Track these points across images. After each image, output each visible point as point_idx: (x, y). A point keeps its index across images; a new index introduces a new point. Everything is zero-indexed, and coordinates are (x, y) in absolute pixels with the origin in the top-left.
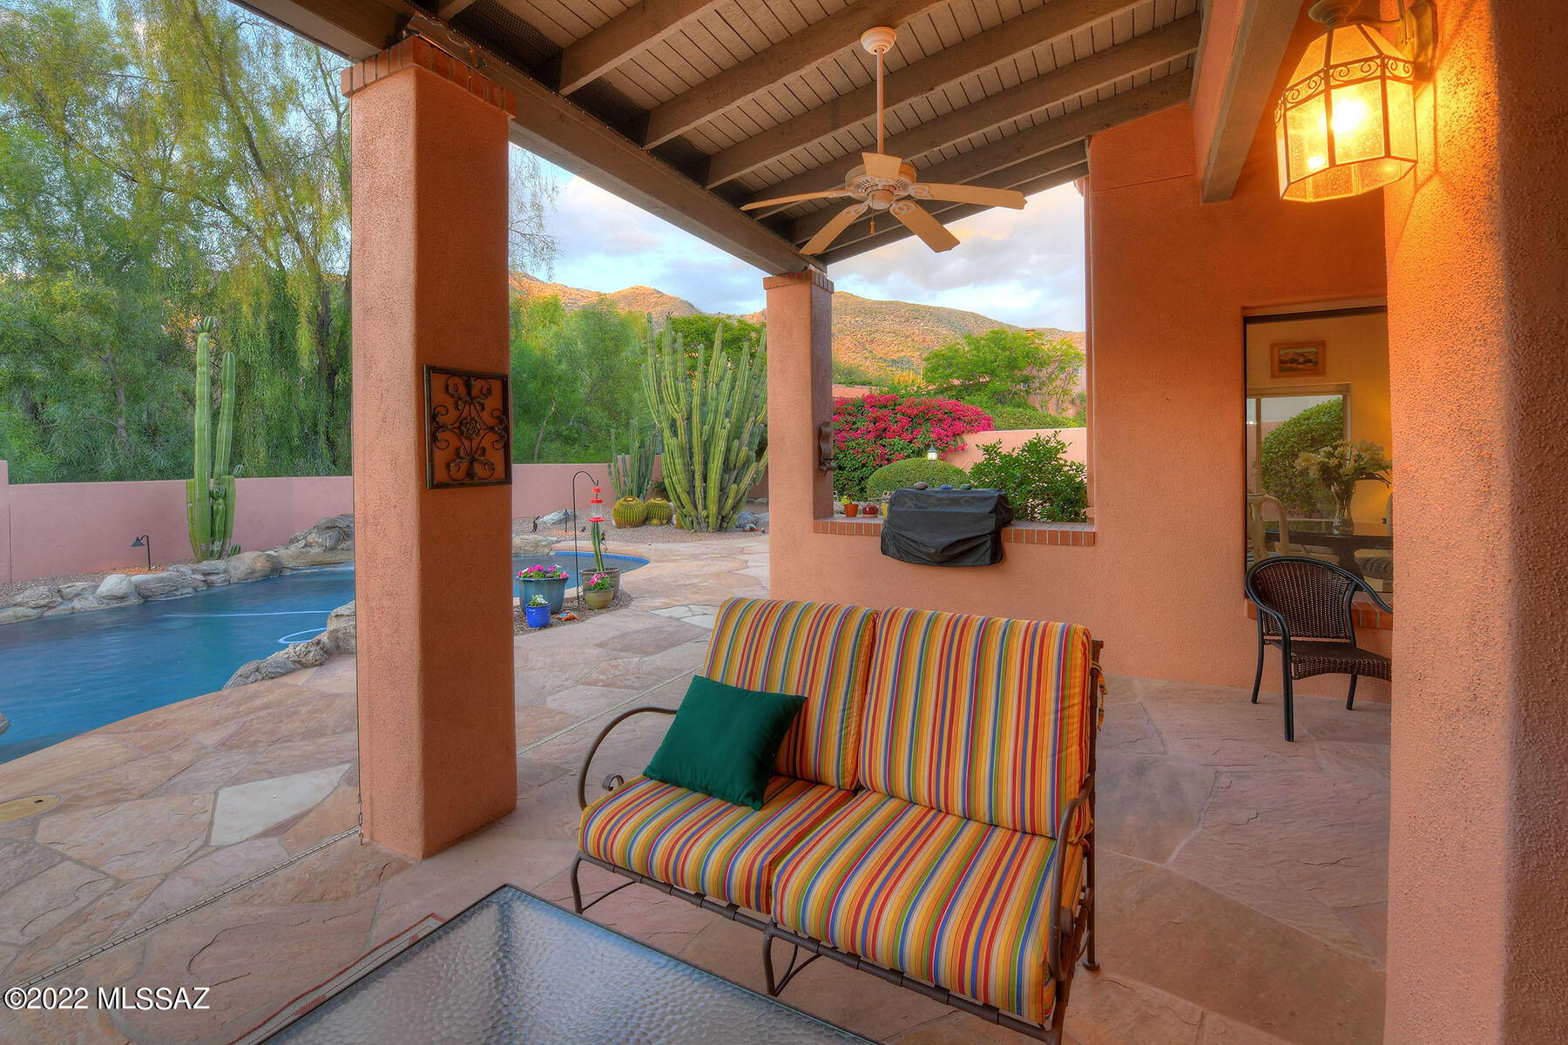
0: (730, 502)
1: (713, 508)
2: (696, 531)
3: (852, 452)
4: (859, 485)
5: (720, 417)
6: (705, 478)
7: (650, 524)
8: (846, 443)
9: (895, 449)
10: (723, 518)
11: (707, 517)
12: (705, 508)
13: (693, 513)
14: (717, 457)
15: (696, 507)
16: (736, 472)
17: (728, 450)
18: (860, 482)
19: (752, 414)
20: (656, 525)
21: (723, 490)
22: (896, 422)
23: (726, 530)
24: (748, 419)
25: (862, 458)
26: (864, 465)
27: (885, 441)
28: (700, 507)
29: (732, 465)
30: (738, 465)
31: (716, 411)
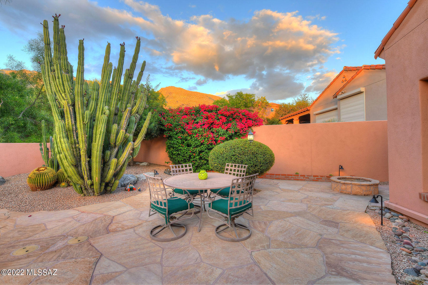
0: (111, 172)
1: (96, 177)
2: (85, 195)
3: (195, 136)
4: (199, 155)
5: (101, 105)
6: (89, 154)
7: (59, 186)
8: (192, 131)
9: (219, 134)
10: (107, 185)
11: (92, 185)
12: (90, 178)
13: (80, 182)
14: (98, 136)
15: (82, 178)
16: (116, 149)
17: (108, 132)
18: (199, 154)
19: (129, 105)
20: (64, 187)
21: (105, 163)
22: (218, 119)
23: (111, 192)
24: (126, 108)
25: (201, 139)
26: (202, 144)
27: (214, 129)
28: (86, 177)
29: (112, 143)
30: (117, 143)
31: (97, 100)
